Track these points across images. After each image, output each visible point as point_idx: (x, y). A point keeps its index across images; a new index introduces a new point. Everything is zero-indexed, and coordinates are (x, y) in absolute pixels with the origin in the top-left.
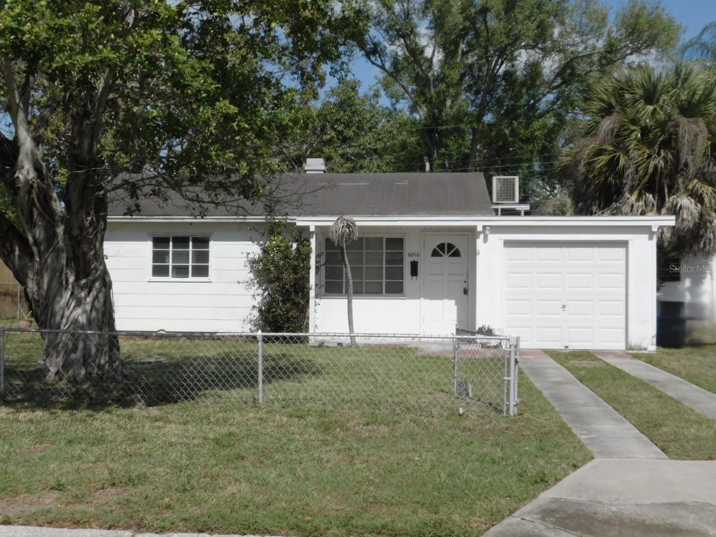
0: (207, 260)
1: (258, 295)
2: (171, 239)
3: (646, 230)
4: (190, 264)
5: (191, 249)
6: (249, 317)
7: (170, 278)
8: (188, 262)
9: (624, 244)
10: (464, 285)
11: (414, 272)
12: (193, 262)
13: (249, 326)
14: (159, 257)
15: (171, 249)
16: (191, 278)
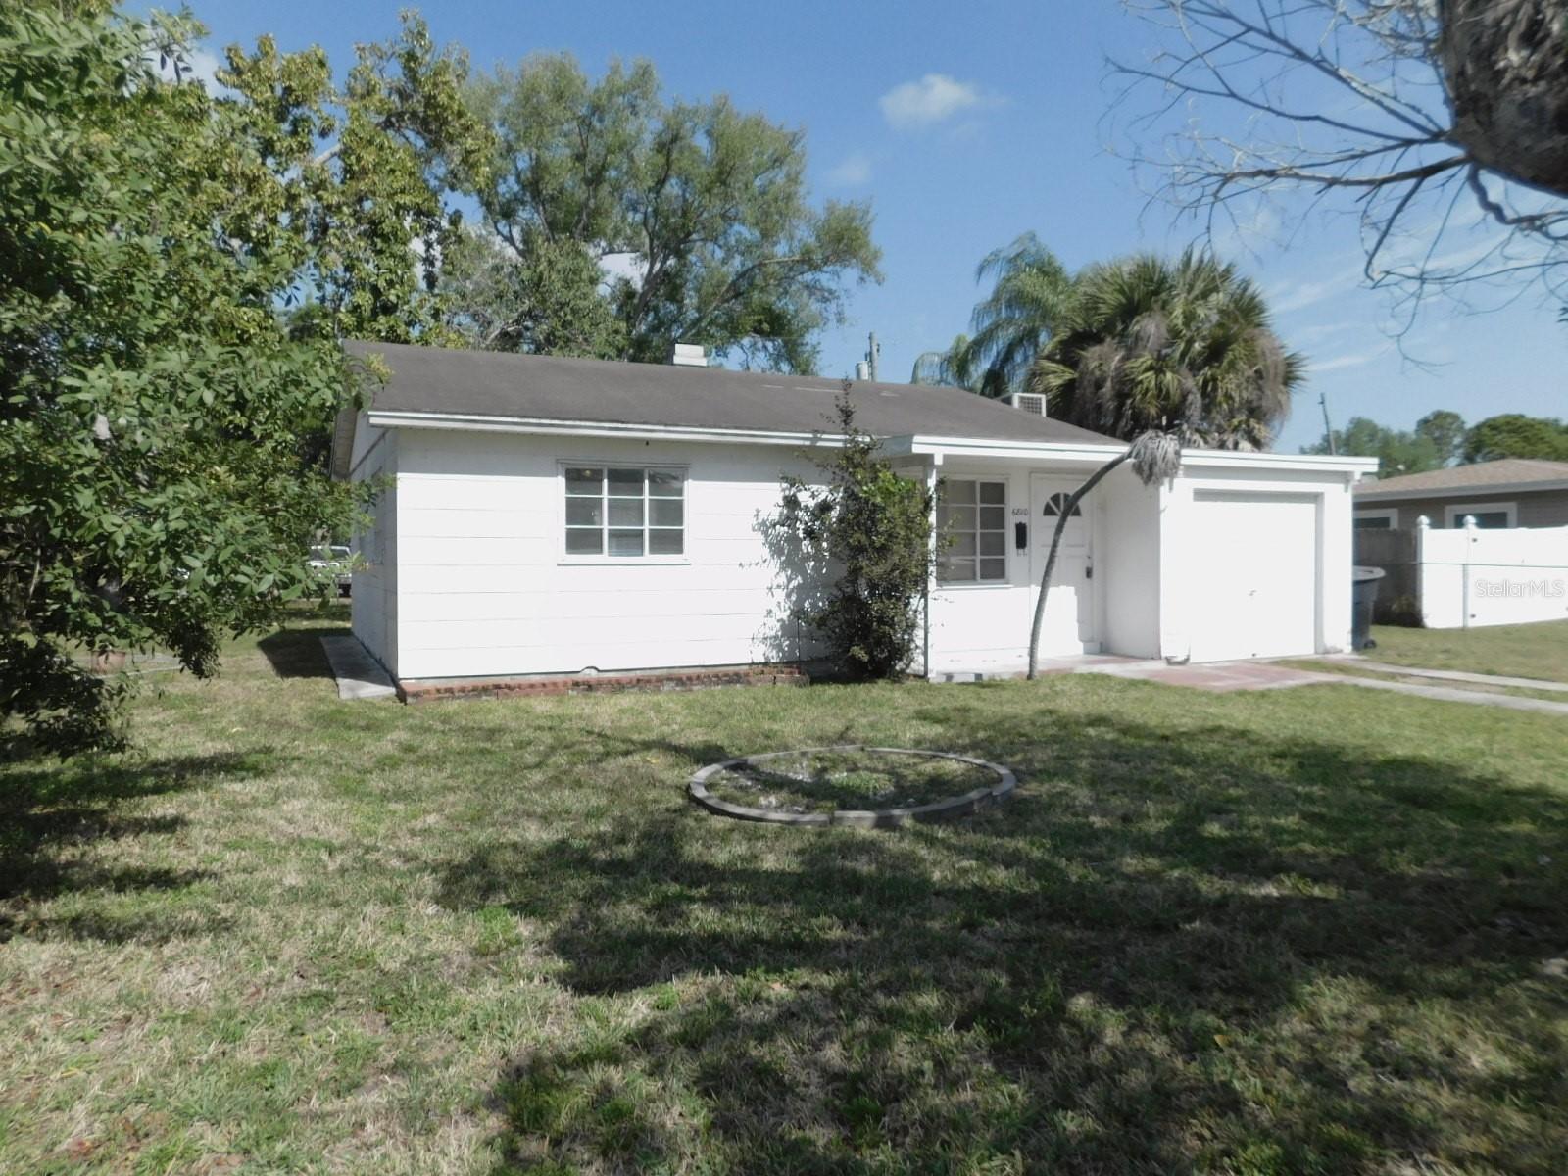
0: (679, 520)
1: (779, 586)
2: (605, 473)
3: (1344, 477)
4: (647, 527)
5: (646, 496)
6: (762, 630)
7: (604, 557)
8: (641, 523)
9: (1315, 498)
10: (1087, 564)
11: (1022, 541)
12: (651, 524)
13: (763, 648)
14: (578, 511)
15: (605, 496)
16: (648, 557)
